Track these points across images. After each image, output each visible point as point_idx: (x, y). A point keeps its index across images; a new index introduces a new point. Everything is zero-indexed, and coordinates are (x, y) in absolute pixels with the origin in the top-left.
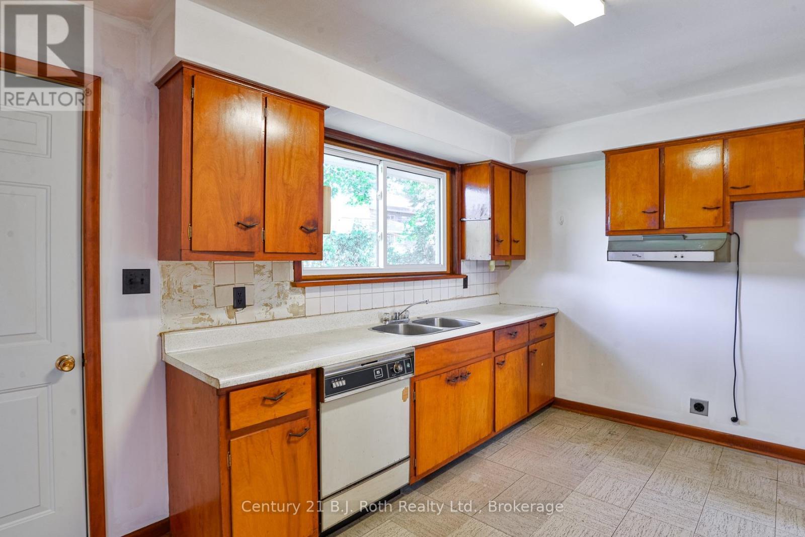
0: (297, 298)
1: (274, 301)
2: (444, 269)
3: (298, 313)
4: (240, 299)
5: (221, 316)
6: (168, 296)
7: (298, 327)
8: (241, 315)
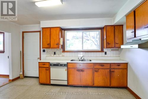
0: (63, 54)
1: (60, 54)
2: (100, 50)
3: (63, 56)
4: (55, 53)
5: (53, 55)
6: (47, 52)
7: (62, 58)
8: (55, 55)
